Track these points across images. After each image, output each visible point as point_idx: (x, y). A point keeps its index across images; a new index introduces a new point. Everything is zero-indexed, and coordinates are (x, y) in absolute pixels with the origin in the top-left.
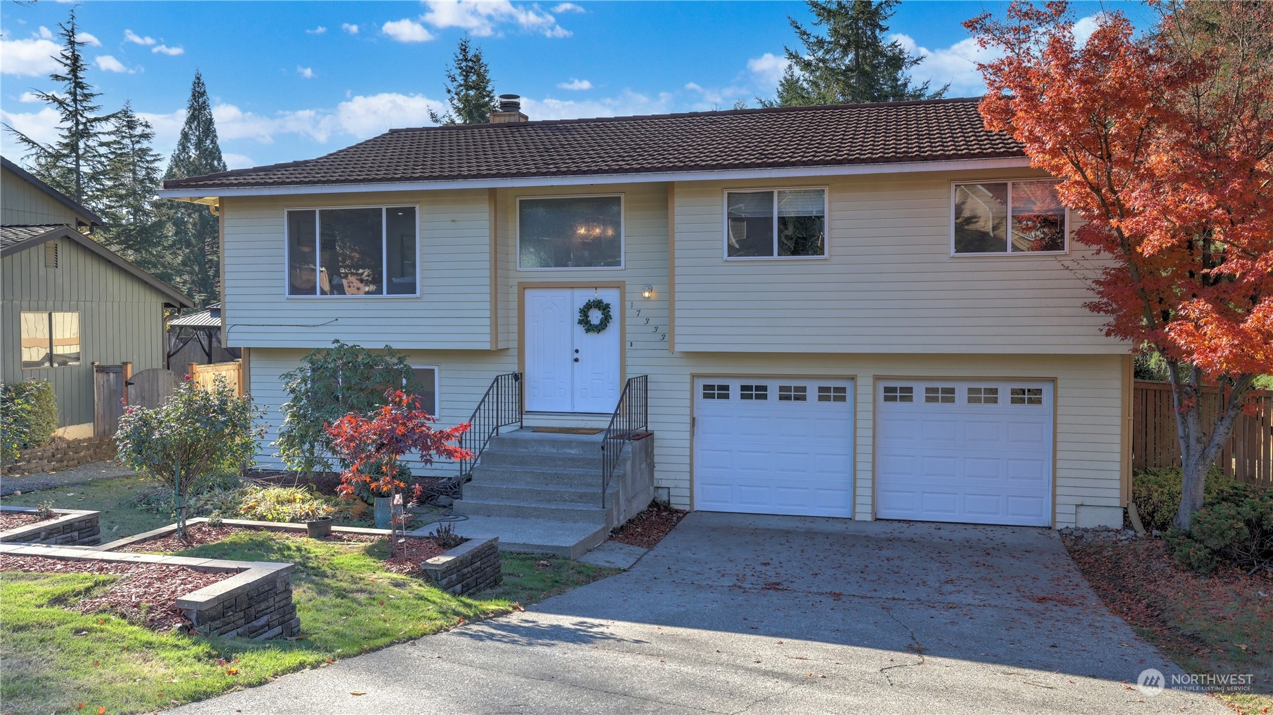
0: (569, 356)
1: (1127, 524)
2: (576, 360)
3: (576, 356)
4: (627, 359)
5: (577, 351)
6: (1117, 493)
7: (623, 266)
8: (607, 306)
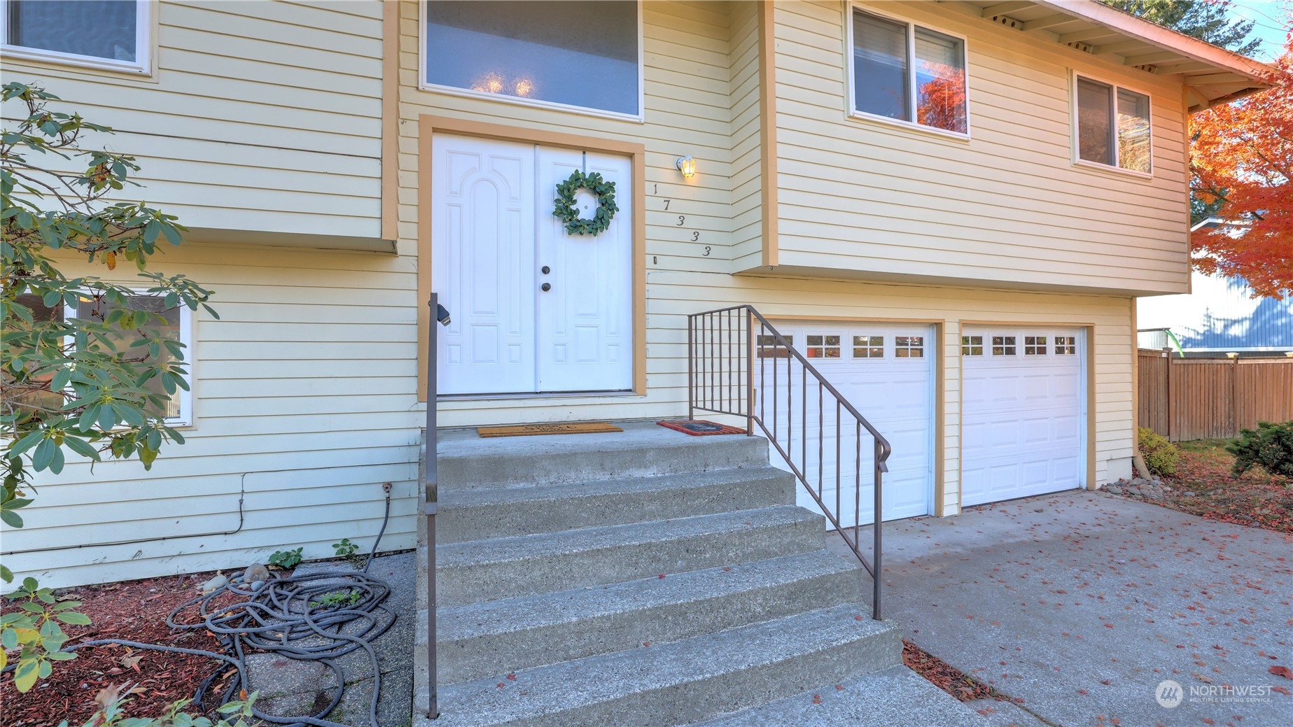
0: (528, 280)
1: (1136, 474)
2: (546, 288)
3: (544, 279)
4: (648, 287)
5: (546, 270)
6: (1129, 443)
7: (641, 116)
8: (611, 186)
